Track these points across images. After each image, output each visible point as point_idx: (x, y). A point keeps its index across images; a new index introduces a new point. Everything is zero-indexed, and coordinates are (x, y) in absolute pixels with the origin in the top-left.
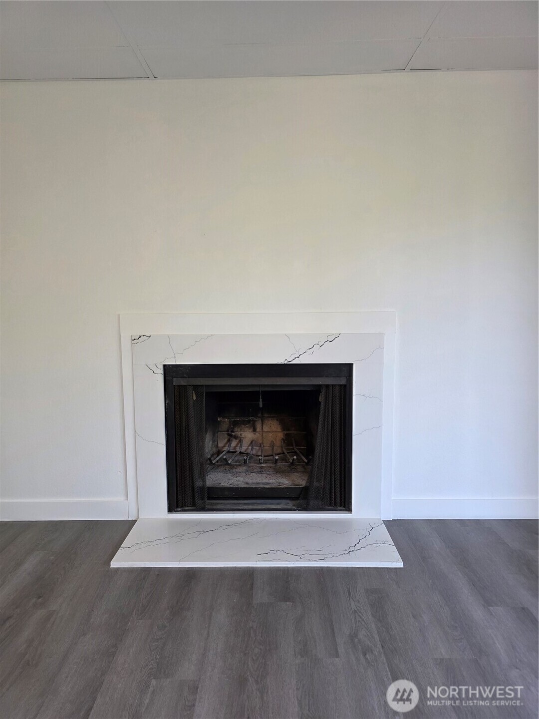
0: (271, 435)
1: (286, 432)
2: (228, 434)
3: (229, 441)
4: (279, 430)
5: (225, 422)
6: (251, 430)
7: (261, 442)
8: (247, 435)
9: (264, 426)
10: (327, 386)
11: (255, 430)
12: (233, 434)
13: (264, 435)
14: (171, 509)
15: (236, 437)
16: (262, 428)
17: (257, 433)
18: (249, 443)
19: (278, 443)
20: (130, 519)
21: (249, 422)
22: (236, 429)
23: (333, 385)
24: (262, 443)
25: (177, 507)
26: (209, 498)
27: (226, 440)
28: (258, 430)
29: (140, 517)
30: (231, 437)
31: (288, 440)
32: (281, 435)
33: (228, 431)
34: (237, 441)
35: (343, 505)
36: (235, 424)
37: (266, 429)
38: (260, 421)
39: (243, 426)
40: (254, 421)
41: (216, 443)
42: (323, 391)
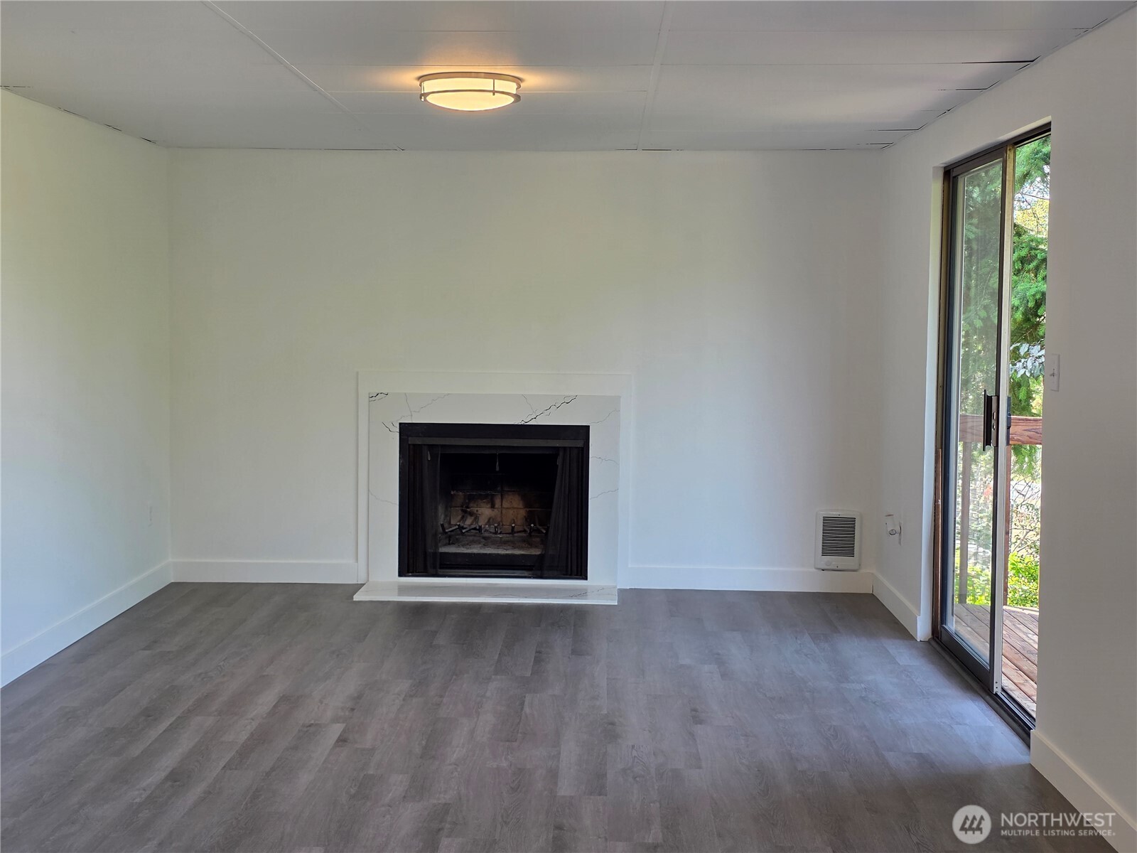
0: (511, 512)
1: (528, 510)
2: (462, 510)
3: (463, 517)
4: (521, 506)
5: (460, 496)
6: (489, 506)
7: (499, 520)
8: (485, 512)
9: (504, 502)
10: (565, 448)
11: (493, 507)
12: (468, 510)
13: (504, 511)
14: (401, 574)
15: (471, 514)
16: (502, 505)
17: (495, 510)
18: (486, 521)
19: (520, 521)
20: (359, 583)
21: (486, 497)
22: (471, 505)
23: (570, 448)
24: (502, 521)
25: (408, 572)
26: (440, 568)
27: (460, 516)
28: (496, 506)
29: (370, 580)
30: (466, 513)
31: (529, 518)
32: (522, 513)
33: (462, 506)
34: (473, 518)
35: (579, 574)
36: (471, 498)
37: (506, 504)
38: (500, 496)
39: (480, 501)
40: (493, 496)
41: (448, 518)
42: (561, 454)
